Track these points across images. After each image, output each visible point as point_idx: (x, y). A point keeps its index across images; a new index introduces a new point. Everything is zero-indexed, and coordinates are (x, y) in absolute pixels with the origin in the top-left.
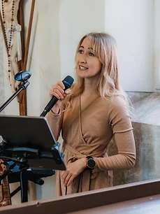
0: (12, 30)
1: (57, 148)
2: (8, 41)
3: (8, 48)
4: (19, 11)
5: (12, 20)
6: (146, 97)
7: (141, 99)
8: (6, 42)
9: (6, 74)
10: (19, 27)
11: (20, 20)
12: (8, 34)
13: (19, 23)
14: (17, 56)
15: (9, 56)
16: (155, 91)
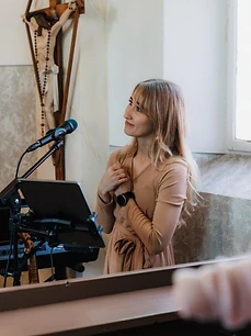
0: (47, 72)
1: (93, 219)
2: (42, 86)
3: (42, 95)
4: (56, 48)
5: (47, 59)
6: (216, 159)
7: (210, 162)
8: (39, 87)
9: (39, 128)
10: (55, 69)
11: (58, 59)
12: (42, 77)
13: (56, 63)
14: (53, 105)
15: (43, 105)
16: (227, 152)
